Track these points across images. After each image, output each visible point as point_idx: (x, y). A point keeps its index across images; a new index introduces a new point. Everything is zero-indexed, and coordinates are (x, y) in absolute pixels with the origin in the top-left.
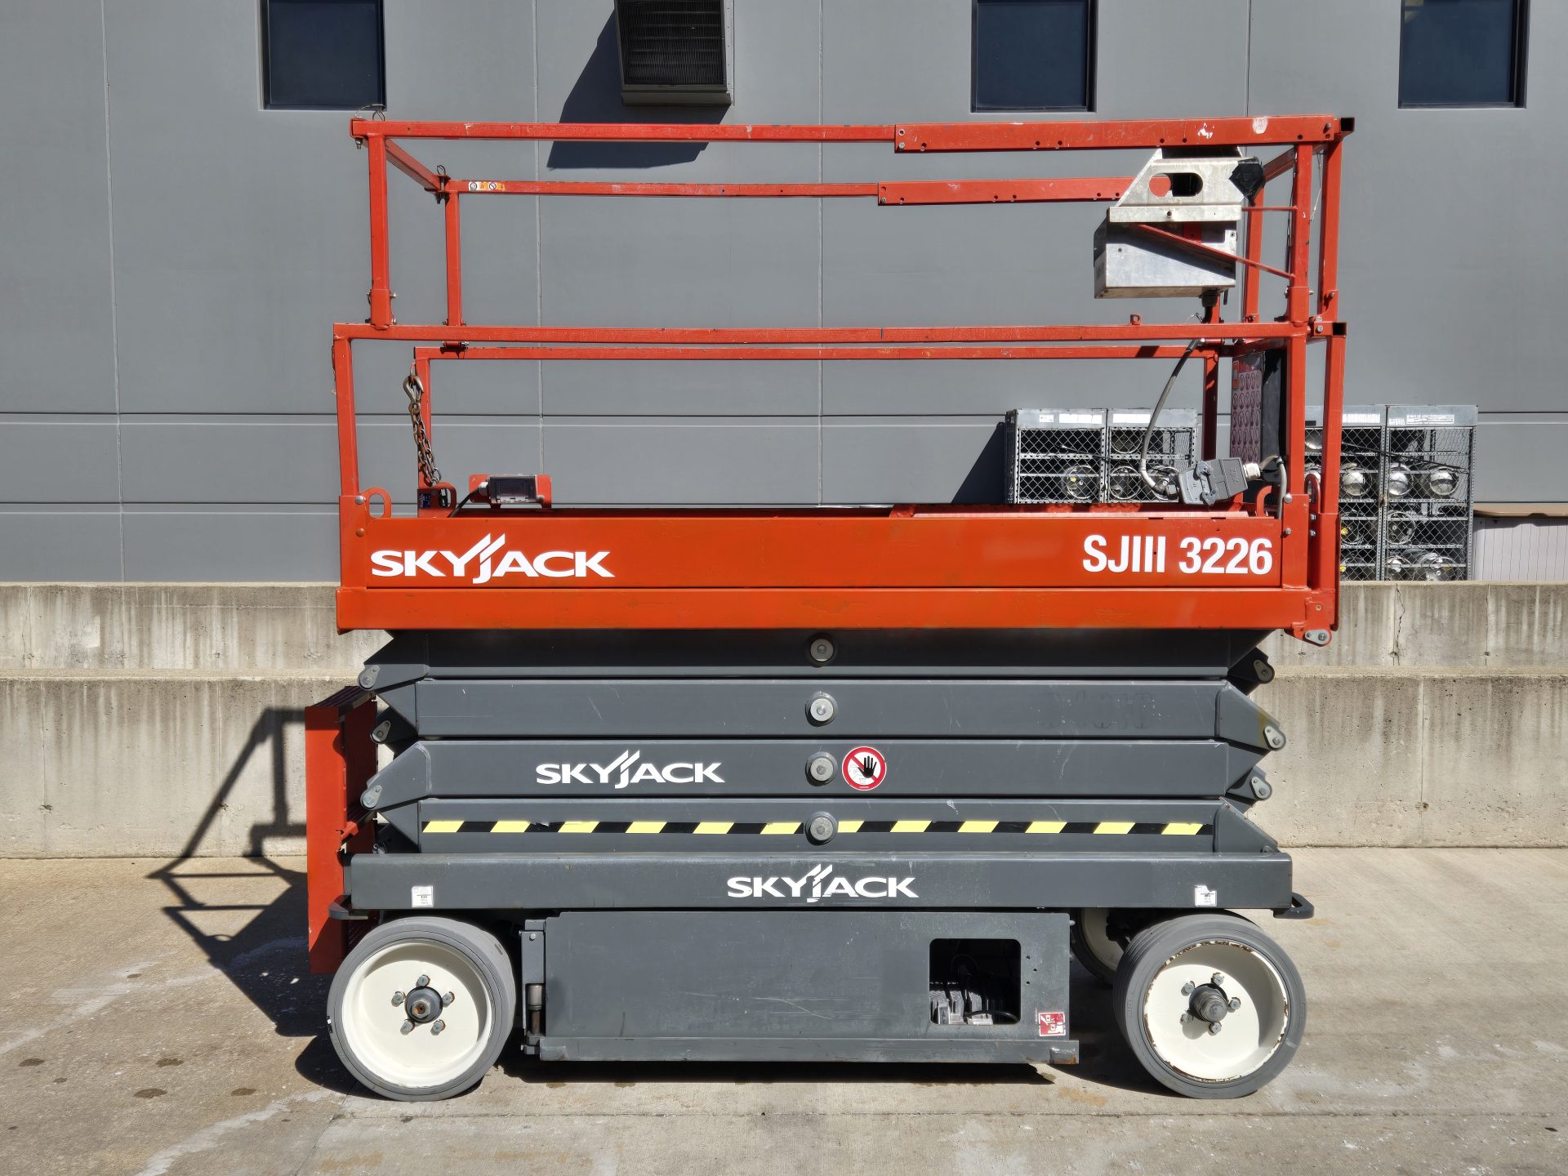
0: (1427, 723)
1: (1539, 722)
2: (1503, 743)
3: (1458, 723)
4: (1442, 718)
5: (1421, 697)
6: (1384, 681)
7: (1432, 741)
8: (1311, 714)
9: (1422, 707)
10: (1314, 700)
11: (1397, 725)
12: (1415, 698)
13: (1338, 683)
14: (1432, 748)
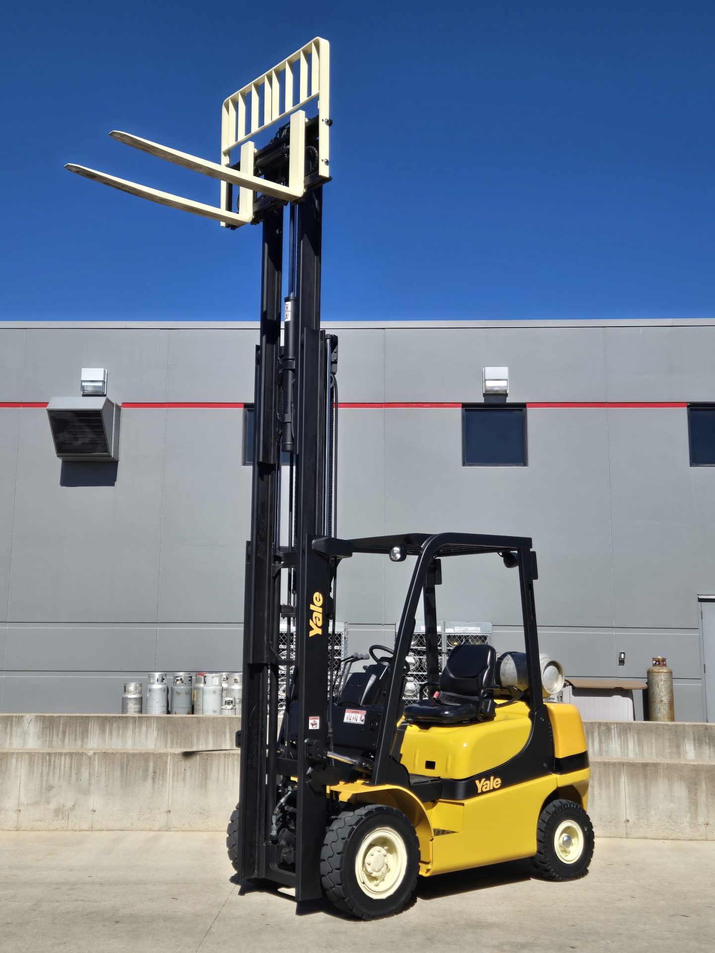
0: (171, 773)
1: (219, 773)
2: (204, 783)
3: (185, 774)
4: (178, 771)
5: (169, 762)
6: (154, 754)
7: (173, 782)
8: (122, 769)
9: (169, 766)
10: (123, 763)
11: (158, 774)
12: (166, 763)
13: (134, 755)
14: (173, 785)
